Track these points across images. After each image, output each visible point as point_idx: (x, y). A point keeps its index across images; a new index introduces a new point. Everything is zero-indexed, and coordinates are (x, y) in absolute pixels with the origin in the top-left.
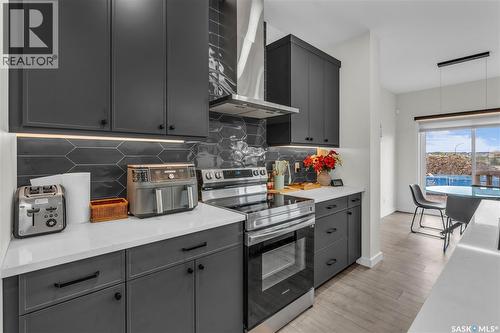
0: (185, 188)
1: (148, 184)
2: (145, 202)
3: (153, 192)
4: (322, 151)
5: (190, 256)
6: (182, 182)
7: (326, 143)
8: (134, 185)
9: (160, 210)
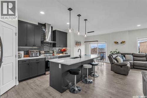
0: (37, 53)
1: (32, 53)
2: (31, 55)
3: (33, 54)
4: (64, 48)
5: (37, 61)
6: (37, 52)
7: (64, 47)
8: (30, 53)
9: (33, 56)
